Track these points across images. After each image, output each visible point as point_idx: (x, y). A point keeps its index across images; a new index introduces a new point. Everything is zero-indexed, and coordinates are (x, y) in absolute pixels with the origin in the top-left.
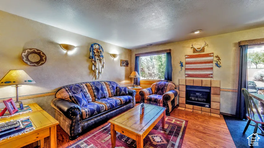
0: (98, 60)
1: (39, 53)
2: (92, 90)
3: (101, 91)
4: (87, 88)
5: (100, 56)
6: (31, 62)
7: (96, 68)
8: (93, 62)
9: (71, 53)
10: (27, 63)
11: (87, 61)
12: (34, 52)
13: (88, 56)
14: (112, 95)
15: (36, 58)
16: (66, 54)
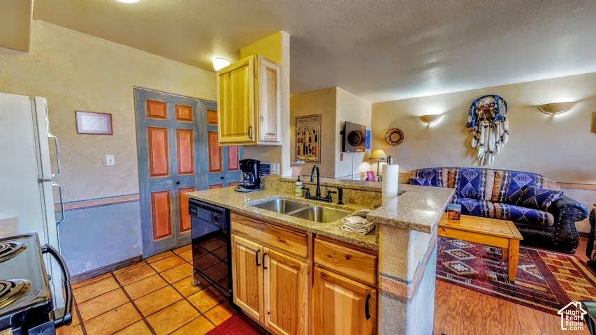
0: (485, 127)
1: (398, 132)
2: (453, 180)
3: (469, 185)
4: (447, 176)
5: (493, 119)
6: (393, 142)
7: (479, 145)
8: (474, 133)
9: (433, 125)
10: (388, 143)
11: (463, 131)
12: (395, 132)
13: (465, 124)
14: (500, 199)
15: (395, 137)
16: (428, 127)
